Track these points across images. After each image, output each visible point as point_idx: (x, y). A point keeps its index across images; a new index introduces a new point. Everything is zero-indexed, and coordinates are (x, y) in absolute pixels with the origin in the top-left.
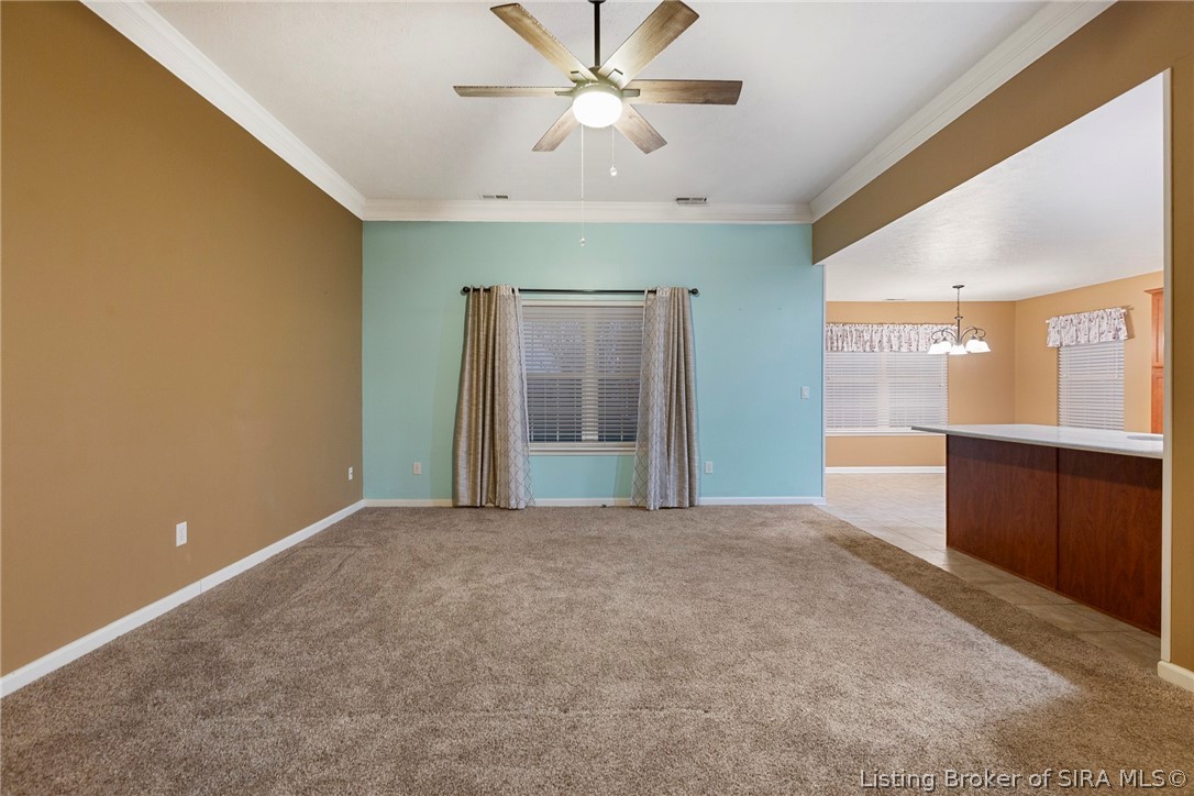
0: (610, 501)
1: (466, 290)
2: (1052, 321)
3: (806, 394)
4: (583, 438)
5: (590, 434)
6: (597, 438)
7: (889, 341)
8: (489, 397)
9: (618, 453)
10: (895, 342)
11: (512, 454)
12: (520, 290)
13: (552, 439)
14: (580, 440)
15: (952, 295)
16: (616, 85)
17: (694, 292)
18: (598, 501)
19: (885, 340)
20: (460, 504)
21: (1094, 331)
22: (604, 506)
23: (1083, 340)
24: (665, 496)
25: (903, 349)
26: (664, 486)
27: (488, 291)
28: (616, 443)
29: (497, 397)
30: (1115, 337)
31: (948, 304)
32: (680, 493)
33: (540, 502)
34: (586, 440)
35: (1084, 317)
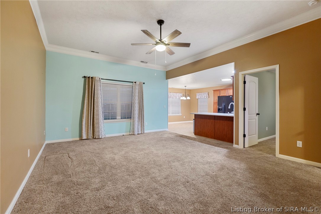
0: (124, 134)
1: (85, 77)
2: (197, 94)
3: (165, 107)
4: (117, 118)
5: (119, 117)
6: (120, 118)
7: (172, 96)
8: (92, 108)
9: (126, 122)
10: (173, 96)
11: (100, 123)
12: (101, 79)
13: (109, 119)
14: (116, 119)
15: (184, 88)
16: (165, 44)
17: (144, 83)
18: (122, 134)
19: (171, 96)
20: (83, 139)
21: (204, 96)
22: (123, 135)
23: (202, 98)
24: (138, 131)
25: (174, 98)
26: (138, 129)
27: (92, 78)
28: (126, 119)
29: (95, 108)
30: (207, 97)
31: (183, 89)
32: (141, 130)
33: (107, 136)
34: (118, 119)
35: (202, 93)
